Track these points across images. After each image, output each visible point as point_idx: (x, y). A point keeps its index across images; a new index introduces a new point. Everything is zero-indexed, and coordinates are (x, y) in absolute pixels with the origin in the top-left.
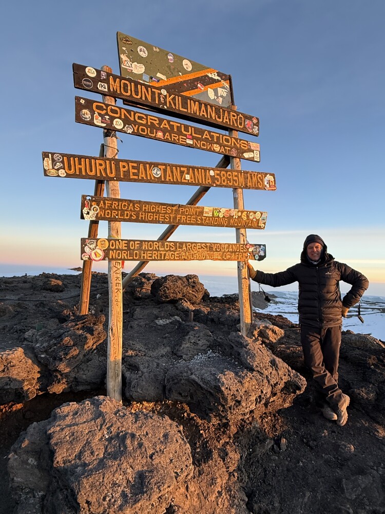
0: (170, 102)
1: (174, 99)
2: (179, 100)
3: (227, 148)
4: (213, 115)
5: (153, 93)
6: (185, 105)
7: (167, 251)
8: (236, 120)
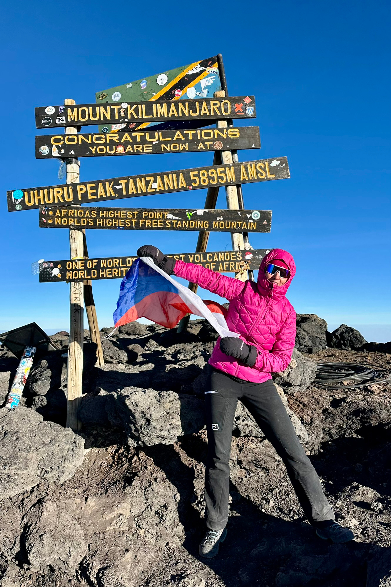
0: (131, 114)
3: (208, 143)
4: (186, 111)
6: (149, 110)
8: (219, 109)
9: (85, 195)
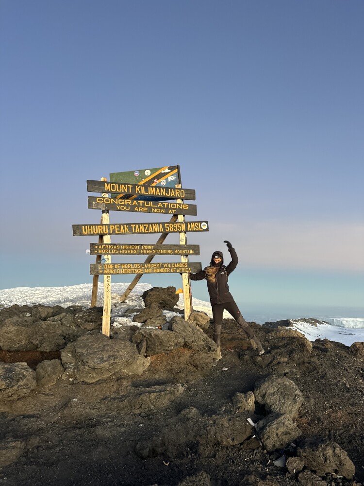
0: (138, 191)
1: (140, 189)
2: (143, 188)
3: (174, 210)
4: (164, 193)
5: (128, 187)
6: (146, 190)
7: (135, 269)
8: (179, 193)
9: (114, 231)
